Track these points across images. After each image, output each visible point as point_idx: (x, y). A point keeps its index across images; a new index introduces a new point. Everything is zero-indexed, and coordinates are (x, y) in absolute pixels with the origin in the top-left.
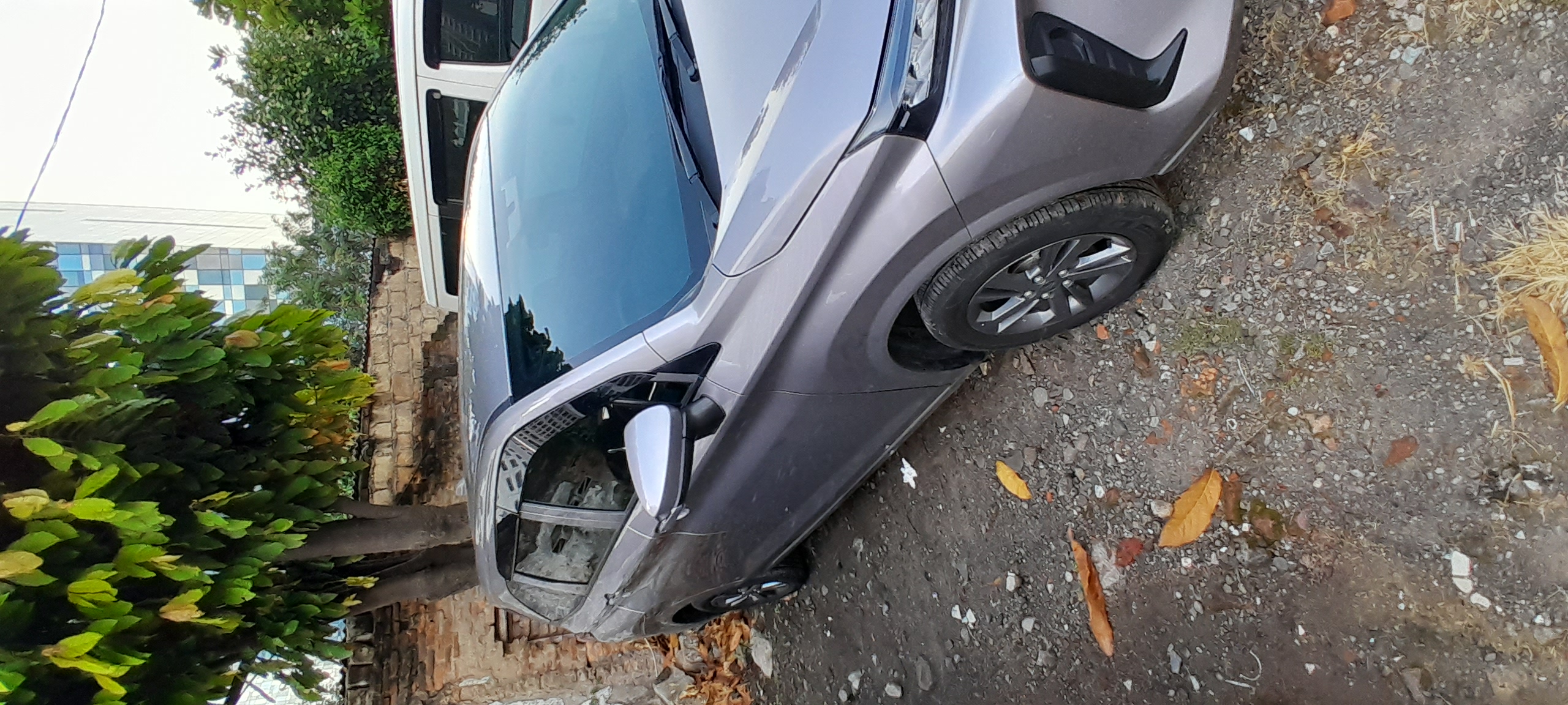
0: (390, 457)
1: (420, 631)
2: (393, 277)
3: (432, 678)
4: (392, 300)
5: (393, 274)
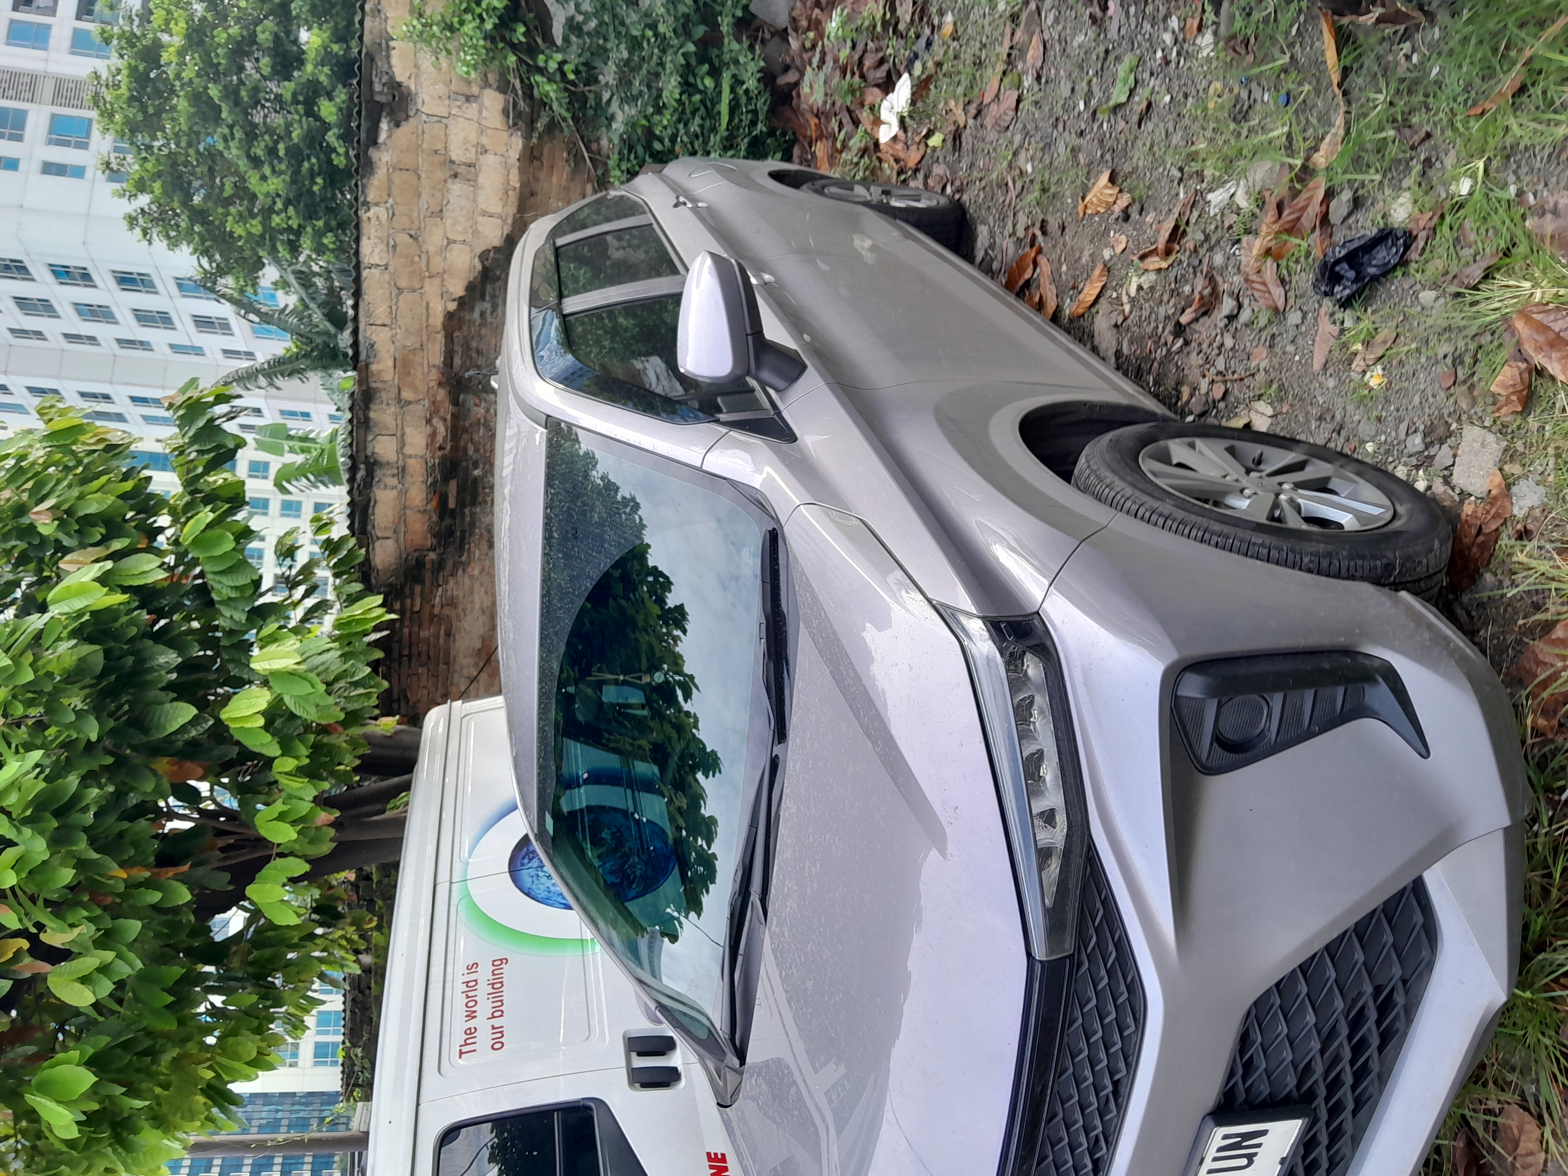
2: (396, 133)
4: (395, 191)
5: (398, 125)
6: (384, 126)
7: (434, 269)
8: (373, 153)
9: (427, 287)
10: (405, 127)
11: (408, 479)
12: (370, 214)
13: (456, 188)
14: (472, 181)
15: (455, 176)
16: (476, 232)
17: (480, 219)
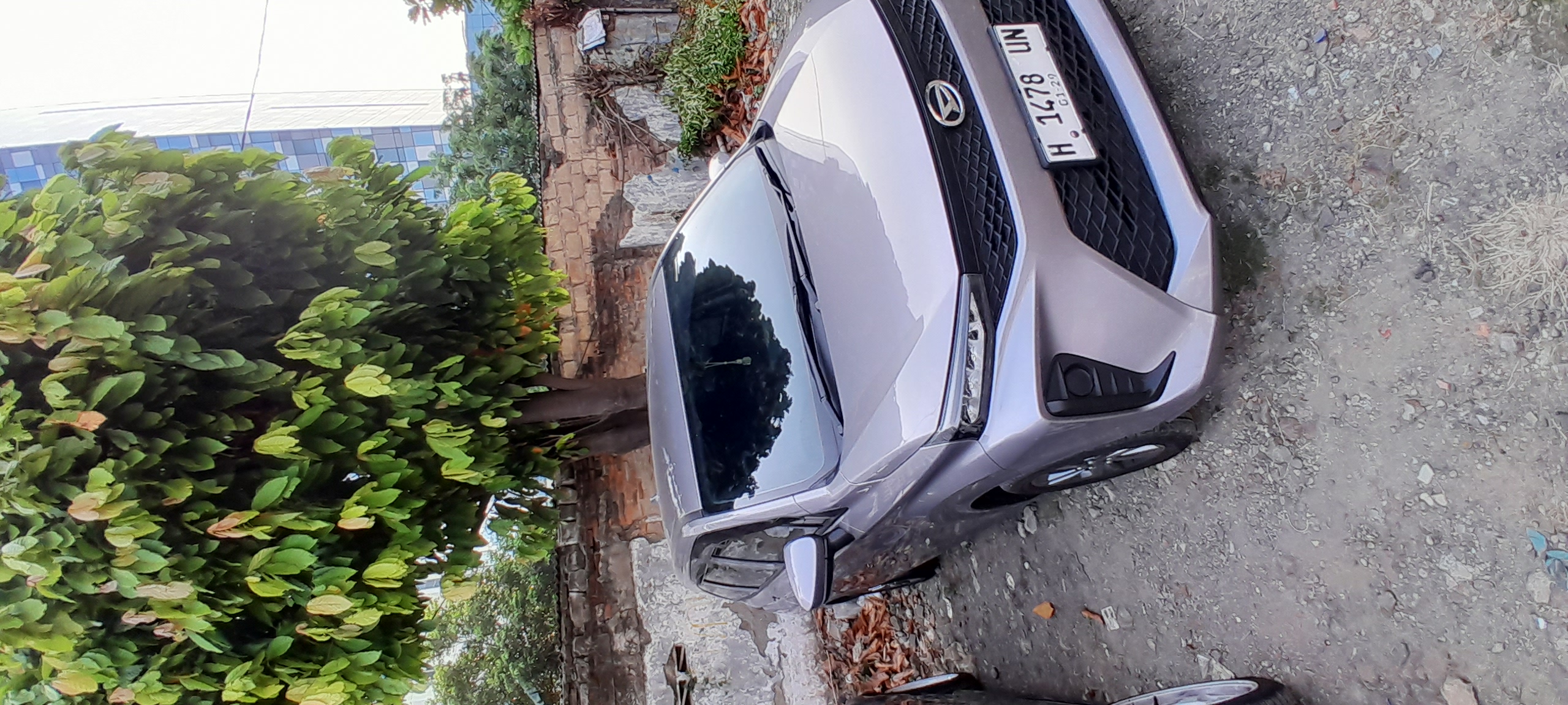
0: (573, 333)
1: (611, 478)
2: (558, 170)
3: (624, 516)
4: (560, 192)
5: (558, 167)
6: (552, 167)
7: (582, 222)
8: (547, 180)
9: (580, 229)
10: (562, 167)
11: (580, 325)
12: (549, 204)
13: (589, 185)
14: (597, 182)
15: (589, 181)
16: (601, 201)
17: (603, 196)
